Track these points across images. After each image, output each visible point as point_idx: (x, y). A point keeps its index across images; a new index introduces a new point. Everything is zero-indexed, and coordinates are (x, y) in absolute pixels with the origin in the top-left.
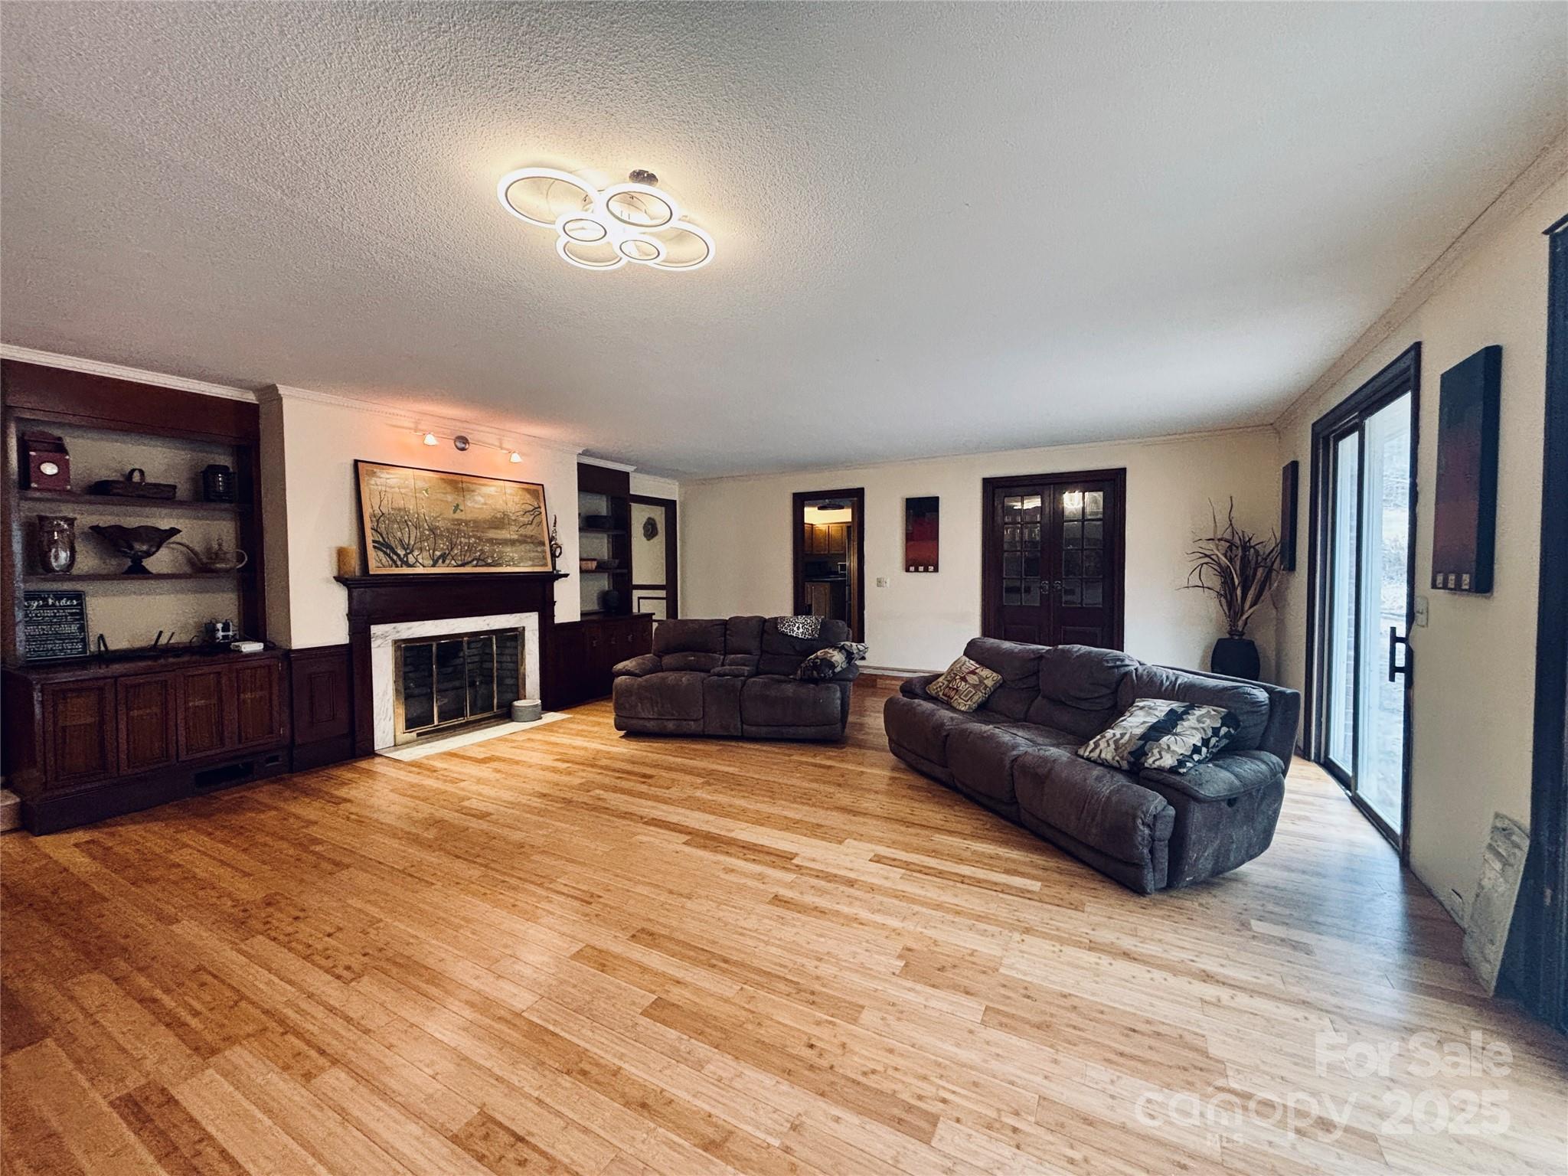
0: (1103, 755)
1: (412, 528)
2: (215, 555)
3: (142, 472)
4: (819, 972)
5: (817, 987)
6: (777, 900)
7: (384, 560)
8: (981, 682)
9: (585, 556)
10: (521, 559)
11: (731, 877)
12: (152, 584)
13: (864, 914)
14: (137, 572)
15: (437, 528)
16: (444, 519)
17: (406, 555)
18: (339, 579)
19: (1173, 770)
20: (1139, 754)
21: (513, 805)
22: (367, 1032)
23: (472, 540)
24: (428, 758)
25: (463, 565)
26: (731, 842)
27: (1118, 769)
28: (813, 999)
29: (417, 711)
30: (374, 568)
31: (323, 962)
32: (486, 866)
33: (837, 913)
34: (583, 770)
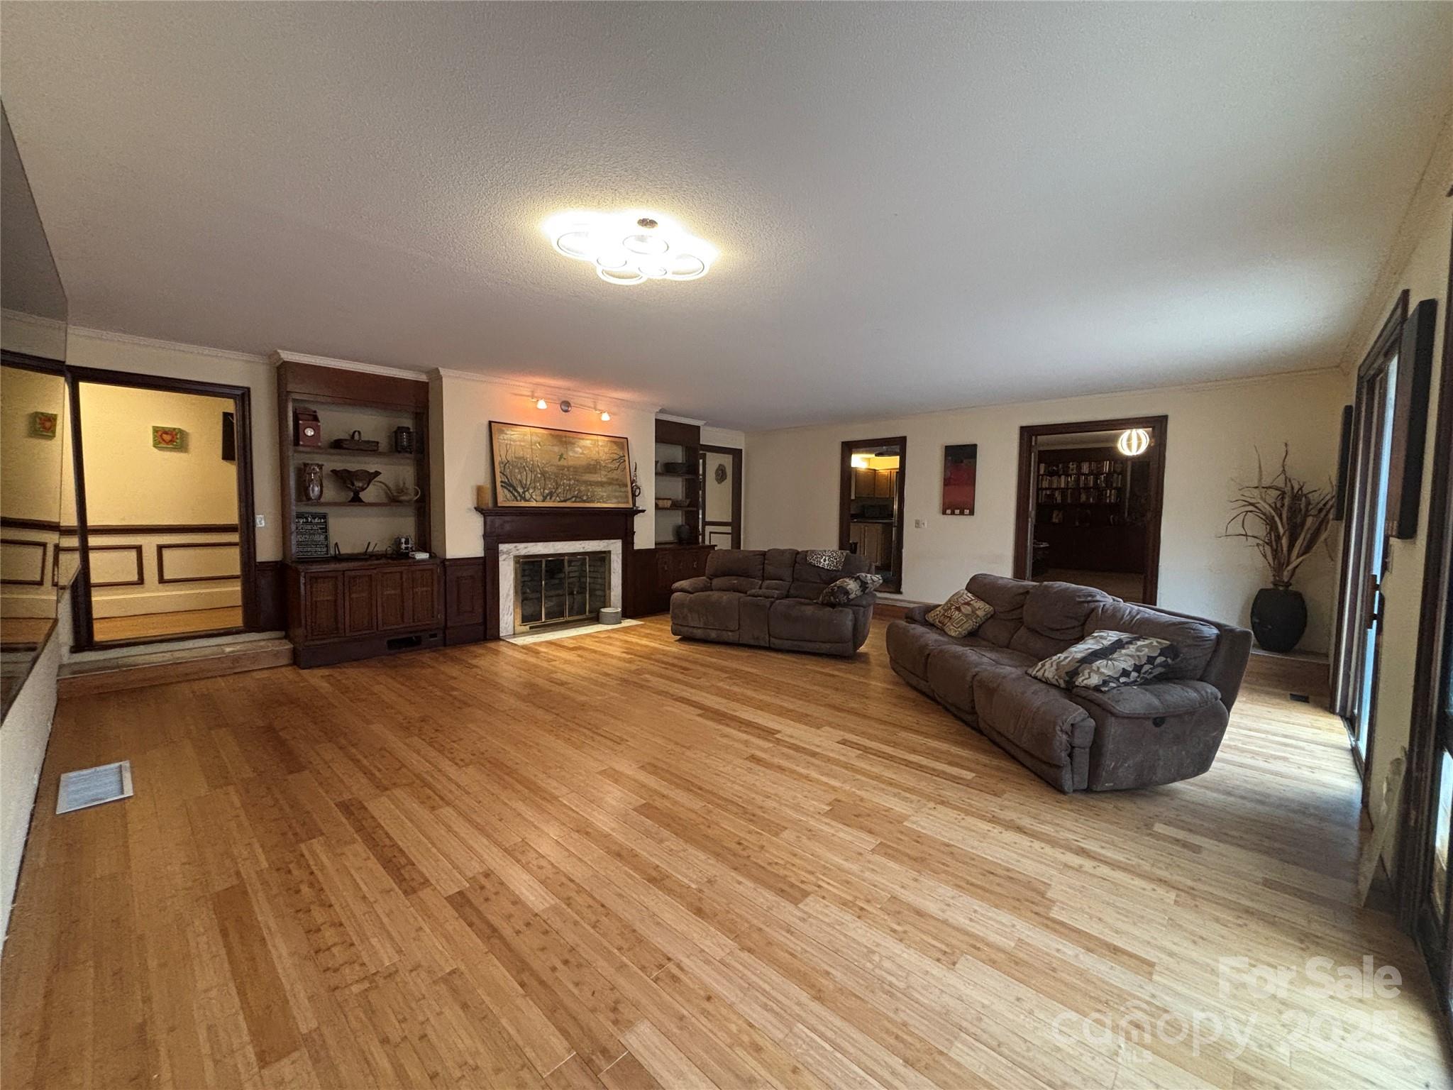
0: (1046, 675)
1: (529, 472)
2: (402, 491)
3: (359, 432)
4: (764, 804)
5: (759, 813)
6: (753, 758)
7: (508, 495)
8: (973, 612)
9: (658, 496)
10: (609, 497)
11: (725, 741)
12: (366, 509)
13: (814, 775)
14: (356, 500)
15: (547, 472)
16: (552, 465)
17: (524, 492)
18: (478, 509)
19: (1097, 689)
20: (1074, 673)
21: (584, 679)
22: (468, 793)
23: (572, 482)
24: (535, 644)
25: (565, 501)
26: (734, 719)
27: (1057, 687)
28: (752, 818)
29: (530, 610)
30: (501, 502)
31: (449, 755)
32: (557, 715)
33: (793, 772)
34: (640, 661)
